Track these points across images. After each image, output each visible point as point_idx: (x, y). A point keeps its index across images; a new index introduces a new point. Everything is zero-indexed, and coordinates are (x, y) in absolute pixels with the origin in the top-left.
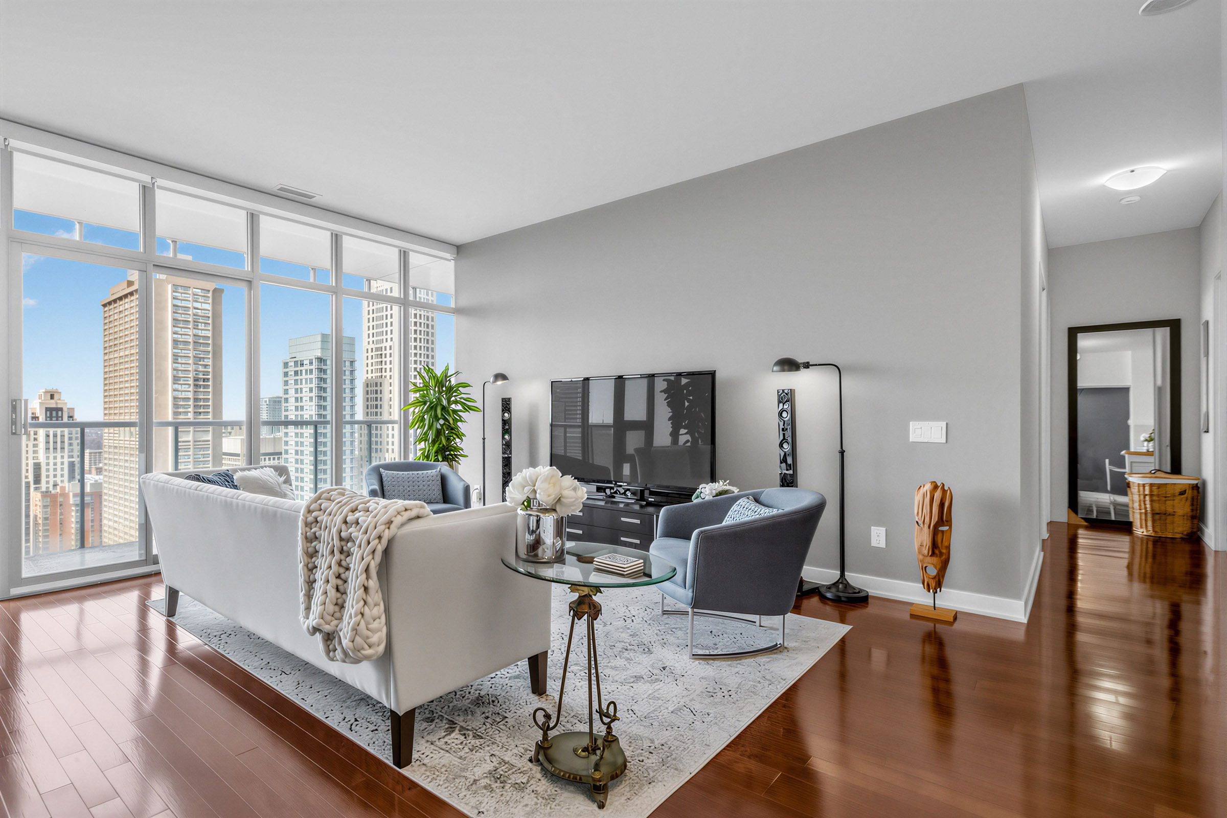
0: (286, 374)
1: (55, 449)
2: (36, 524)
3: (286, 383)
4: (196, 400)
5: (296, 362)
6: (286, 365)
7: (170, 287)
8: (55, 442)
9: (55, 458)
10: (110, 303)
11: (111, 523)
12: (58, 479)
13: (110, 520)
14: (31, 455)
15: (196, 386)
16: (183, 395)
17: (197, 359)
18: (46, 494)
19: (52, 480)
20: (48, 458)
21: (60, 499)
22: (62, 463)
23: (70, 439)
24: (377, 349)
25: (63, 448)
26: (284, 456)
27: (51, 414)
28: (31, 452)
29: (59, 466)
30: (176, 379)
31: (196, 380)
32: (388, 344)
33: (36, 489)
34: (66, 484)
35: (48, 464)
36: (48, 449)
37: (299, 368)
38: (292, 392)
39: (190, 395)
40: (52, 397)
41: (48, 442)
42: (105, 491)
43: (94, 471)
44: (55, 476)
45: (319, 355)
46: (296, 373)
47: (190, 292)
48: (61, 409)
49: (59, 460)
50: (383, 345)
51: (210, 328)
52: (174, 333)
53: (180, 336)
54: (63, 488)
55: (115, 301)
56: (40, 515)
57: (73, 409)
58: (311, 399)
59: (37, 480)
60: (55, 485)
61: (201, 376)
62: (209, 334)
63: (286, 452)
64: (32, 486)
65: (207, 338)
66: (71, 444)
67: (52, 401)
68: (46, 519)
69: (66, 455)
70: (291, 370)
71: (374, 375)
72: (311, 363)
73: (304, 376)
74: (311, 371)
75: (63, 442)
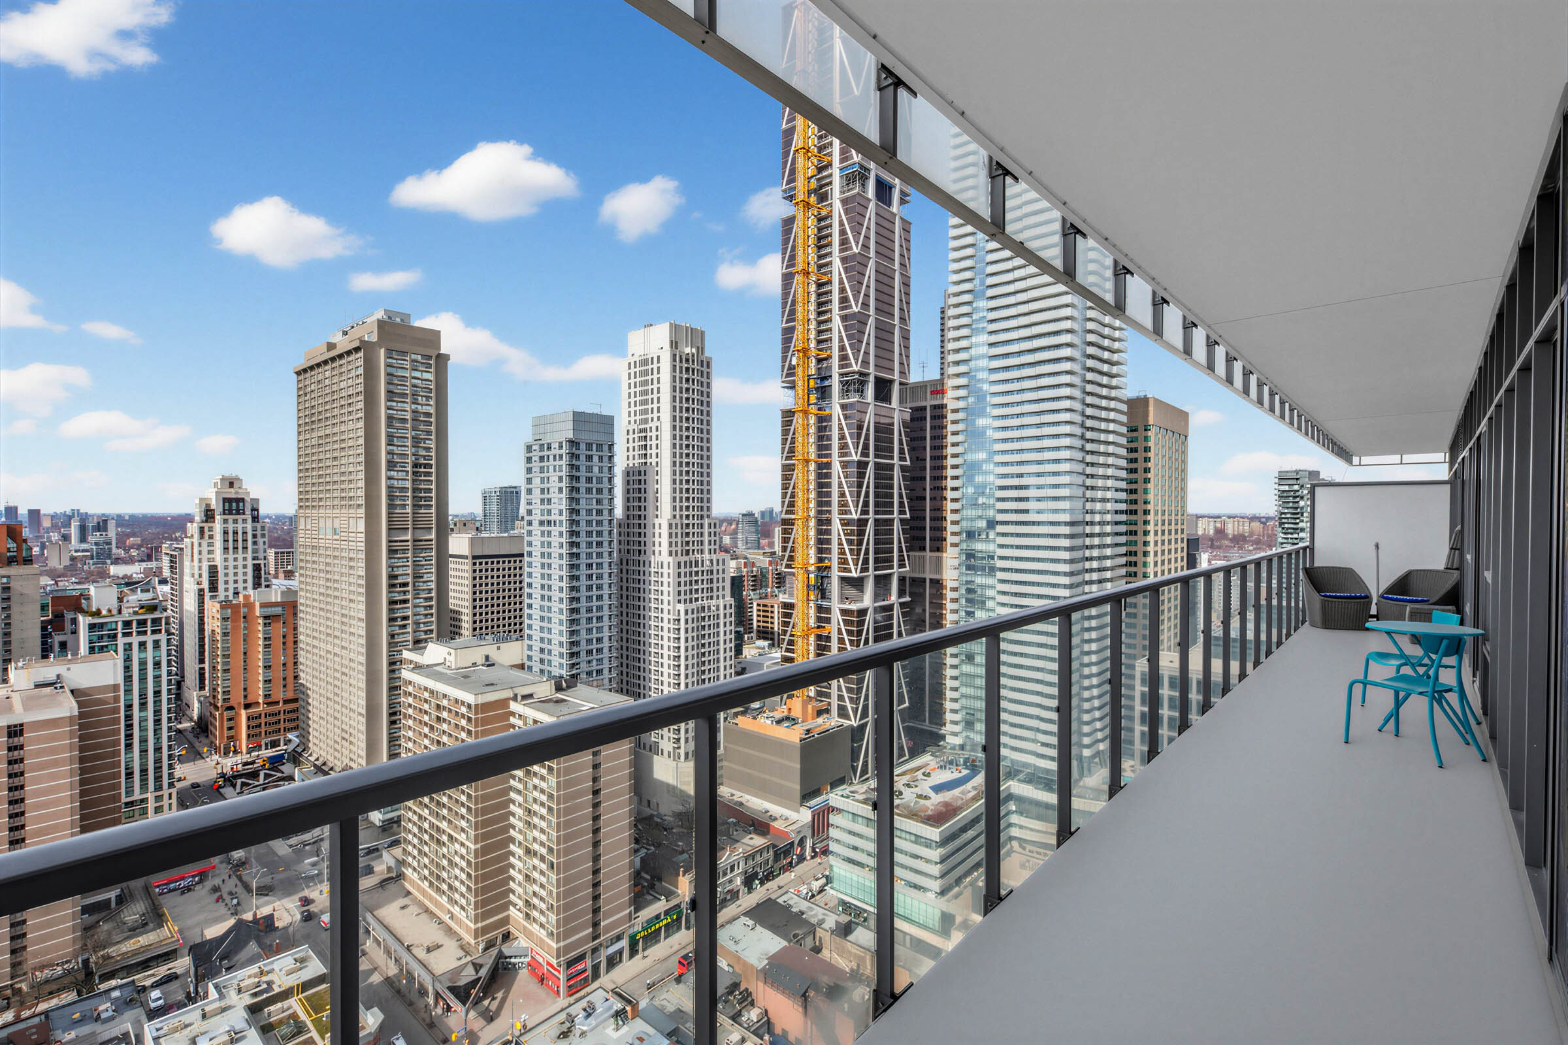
0: (529, 460)
1: (235, 548)
2: (214, 641)
3: (529, 470)
4: (415, 490)
5: (542, 446)
6: (529, 448)
7: (382, 351)
8: (235, 541)
9: (235, 559)
10: (305, 371)
11: (309, 640)
12: (240, 585)
13: (308, 635)
14: (205, 556)
15: (414, 473)
16: (401, 484)
17: (416, 441)
18: (226, 604)
19: (231, 586)
20: (226, 560)
21: (243, 610)
22: (245, 567)
23: (254, 536)
24: (641, 431)
25: (245, 548)
26: (526, 559)
27: (230, 506)
28: (205, 552)
29: (240, 570)
30: (391, 465)
31: (415, 466)
32: (653, 425)
33: (212, 597)
34: (251, 592)
35: (226, 568)
36: (226, 549)
37: (546, 453)
38: (537, 481)
39: (409, 484)
40: (231, 485)
41: (226, 541)
42: (301, 601)
43: (281, 575)
44: (236, 582)
45: (571, 436)
46: (542, 459)
47: (408, 358)
48: (243, 500)
49: (240, 563)
50: (648, 426)
51: (432, 402)
52: (388, 409)
53: (395, 412)
54: (246, 597)
55: (312, 368)
56: (218, 630)
57: (257, 500)
58: (561, 490)
59: (213, 587)
60: (236, 593)
61: (422, 461)
62: (432, 410)
63: (530, 554)
64: (207, 595)
65: (428, 415)
66: (255, 543)
67: (232, 490)
68: (225, 634)
69: (249, 555)
70: (536, 457)
71: (637, 461)
72: (561, 447)
73: (551, 462)
74: (561, 456)
75: (245, 540)
